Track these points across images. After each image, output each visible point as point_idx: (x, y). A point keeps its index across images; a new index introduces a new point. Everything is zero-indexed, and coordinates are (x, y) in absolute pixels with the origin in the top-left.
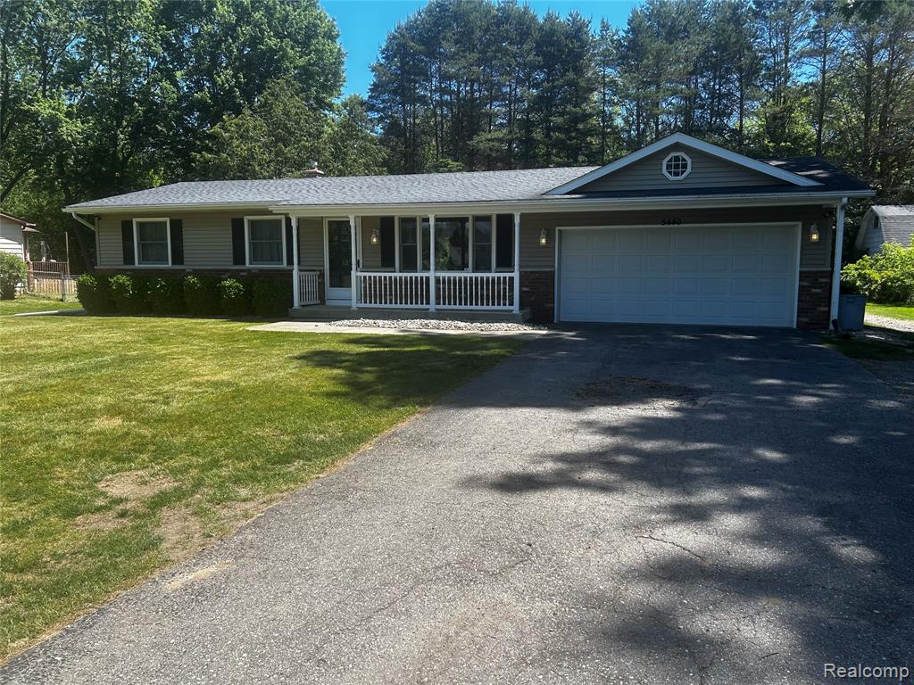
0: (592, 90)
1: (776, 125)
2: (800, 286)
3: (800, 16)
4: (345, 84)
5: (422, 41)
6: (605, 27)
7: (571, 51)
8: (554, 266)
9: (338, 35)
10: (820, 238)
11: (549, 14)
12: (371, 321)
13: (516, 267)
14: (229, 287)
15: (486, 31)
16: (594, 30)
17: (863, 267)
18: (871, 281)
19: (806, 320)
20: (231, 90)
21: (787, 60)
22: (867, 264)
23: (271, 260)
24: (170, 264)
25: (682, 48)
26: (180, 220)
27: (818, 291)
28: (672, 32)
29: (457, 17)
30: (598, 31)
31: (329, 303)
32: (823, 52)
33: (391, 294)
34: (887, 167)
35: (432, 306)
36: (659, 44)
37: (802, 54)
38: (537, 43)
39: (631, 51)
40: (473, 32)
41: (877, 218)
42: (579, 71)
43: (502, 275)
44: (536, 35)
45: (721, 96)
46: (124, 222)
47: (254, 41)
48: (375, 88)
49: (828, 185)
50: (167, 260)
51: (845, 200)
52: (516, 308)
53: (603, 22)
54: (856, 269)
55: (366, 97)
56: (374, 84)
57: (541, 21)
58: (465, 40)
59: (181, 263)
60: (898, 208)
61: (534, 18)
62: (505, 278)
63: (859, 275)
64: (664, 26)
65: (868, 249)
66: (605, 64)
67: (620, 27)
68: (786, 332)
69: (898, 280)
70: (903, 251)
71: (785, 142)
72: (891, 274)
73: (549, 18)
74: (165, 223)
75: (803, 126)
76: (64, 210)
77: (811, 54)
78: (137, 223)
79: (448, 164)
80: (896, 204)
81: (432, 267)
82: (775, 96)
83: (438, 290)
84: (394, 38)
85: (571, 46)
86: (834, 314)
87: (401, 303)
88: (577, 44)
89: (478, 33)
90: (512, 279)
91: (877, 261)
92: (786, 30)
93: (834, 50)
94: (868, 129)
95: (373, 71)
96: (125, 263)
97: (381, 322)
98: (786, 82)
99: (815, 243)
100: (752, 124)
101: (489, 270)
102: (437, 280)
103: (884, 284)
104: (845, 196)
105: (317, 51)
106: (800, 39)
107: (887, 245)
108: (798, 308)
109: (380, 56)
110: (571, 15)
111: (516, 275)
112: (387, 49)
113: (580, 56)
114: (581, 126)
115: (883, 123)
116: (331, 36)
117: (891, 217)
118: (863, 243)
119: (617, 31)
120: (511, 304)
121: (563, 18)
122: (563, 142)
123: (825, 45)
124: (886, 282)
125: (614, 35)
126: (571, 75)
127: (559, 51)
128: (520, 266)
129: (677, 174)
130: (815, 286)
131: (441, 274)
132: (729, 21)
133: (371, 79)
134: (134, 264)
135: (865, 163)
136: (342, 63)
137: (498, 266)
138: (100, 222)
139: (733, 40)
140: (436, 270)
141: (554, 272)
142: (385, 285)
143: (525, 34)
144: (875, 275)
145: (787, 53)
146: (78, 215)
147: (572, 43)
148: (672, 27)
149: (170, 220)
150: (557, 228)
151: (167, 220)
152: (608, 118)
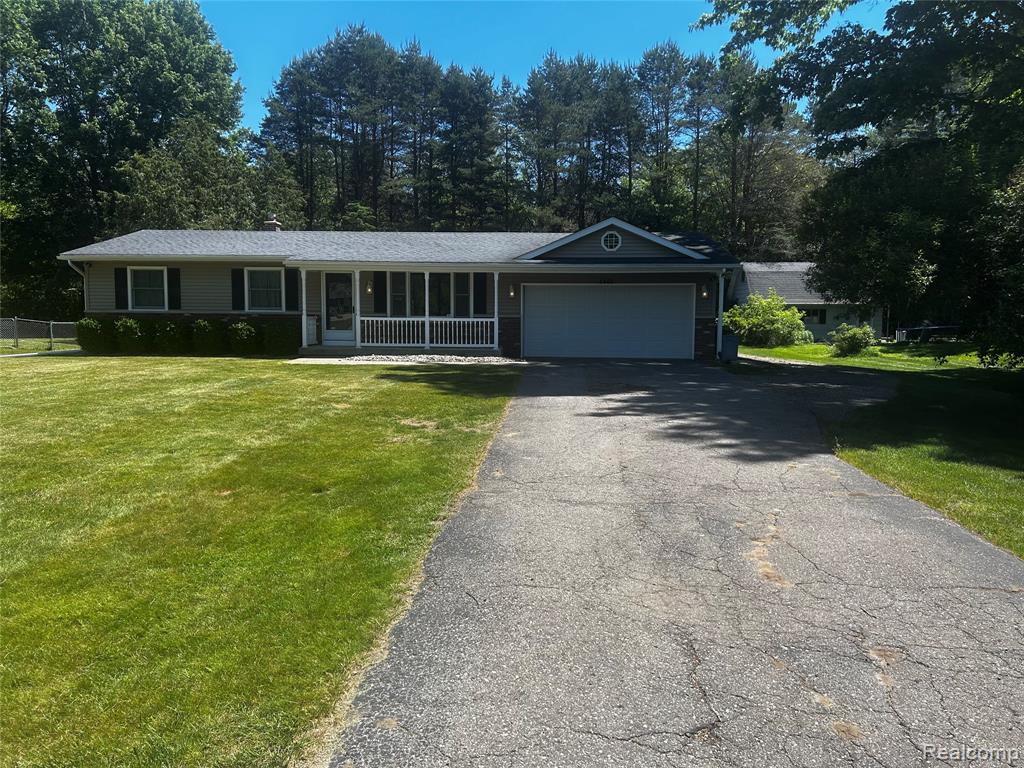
0: (498, 144)
1: (660, 187)
2: (696, 329)
3: (676, 90)
4: (242, 120)
5: (323, 81)
6: (507, 84)
7: (477, 105)
8: (519, 313)
9: (235, 69)
10: (708, 294)
11: (452, 67)
12: (384, 357)
13: (496, 314)
14: (241, 329)
15: (391, 77)
16: (497, 85)
17: (734, 315)
18: (741, 327)
19: (700, 353)
20: (125, 122)
21: (668, 129)
22: (737, 313)
23: (269, 306)
24: (167, 309)
25: (577, 109)
26: (178, 270)
27: (708, 332)
28: (568, 96)
29: (358, 60)
30: (500, 88)
31: (325, 343)
32: (697, 124)
33: (382, 336)
34: (750, 226)
35: (427, 345)
36: (555, 107)
37: (680, 124)
38: (442, 93)
39: (530, 111)
40: (376, 78)
41: (744, 273)
42: (484, 124)
43: (480, 320)
44: (442, 87)
45: (611, 156)
46: (118, 270)
47: (150, 73)
48: (268, 123)
49: (713, 258)
50: (163, 305)
51: (724, 270)
52: (496, 345)
53: (504, 79)
54: (729, 317)
55: (258, 132)
56: (267, 120)
57: (445, 72)
58: (369, 85)
59: (179, 308)
60: (759, 265)
61: (438, 70)
62: (487, 322)
63: (731, 321)
64: (560, 88)
65: (737, 299)
66: (506, 119)
67: (521, 85)
68: (688, 361)
69: (761, 325)
70: (764, 302)
71: (669, 203)
72: (755, 321)
73: (453, 70)
74: (162, 271)
75: (683, 189)
76: (58, 257)
77: (689, 125)
78: (131, 270)
79: (358, 208)
80: (758, 262)
81: (427, 313)
82: (658, 160)
83: (431, 332)
84: (290, 73)
85: (476, 100)
86: (719, 348)
87: (386, 342)
88: (481, 99)
89: (382, 79)
90: (492, 323)
91: (744, 310)
92: (665, 102)
93: (707, 123)
94: (734, 194)
95: (267, 106)
96: (117, 307)
97: (393, 357)
98: (667, 149)
99: (705, 298)
100: (640, 185)
101: (467, 315)
102: (431, 324)
103: (750, 329)
104: (724, 267)
105: (217, 86)
106: (677, 111)
107: (751, 296)
108: (695, 345)
109: (274, 91)
110: (475, 71)
111: (496, 320)
112: (282, 85)
113: (484, 111)
114: (487, 179)
115: (746, 190)
116: (227, 70)
117: (755, 273)
118: (734, 294)
119: (518, 89)
120: (492, 342)
121: (467, 71)
122: (471, 193)
123: (698, 118)
124: (751, 328)
125: (515, 92)
126: (477, 129)
127: (464, 104)
128: (499, 313)
129: (611, 247)
130: (706, 328)
131: (435, 319)
132: (618, 90)
133: (266, 113)
134: (127, 308)
135: (734, 222)
136: (239, 98)
137: (475, 313)
138: (91, 269)
139: (622, 108)
140: (431, 315)
141: (520, 318)
142: (377, 328)
143: (429, 84)
144: (744, 322)
145: (667, 123)
146: (72, 262)
147: (477, 97)
148: (568, 89)
149: (168, 269)
150: (522, 284)
151: (165, 269)
152: (510, 171)
